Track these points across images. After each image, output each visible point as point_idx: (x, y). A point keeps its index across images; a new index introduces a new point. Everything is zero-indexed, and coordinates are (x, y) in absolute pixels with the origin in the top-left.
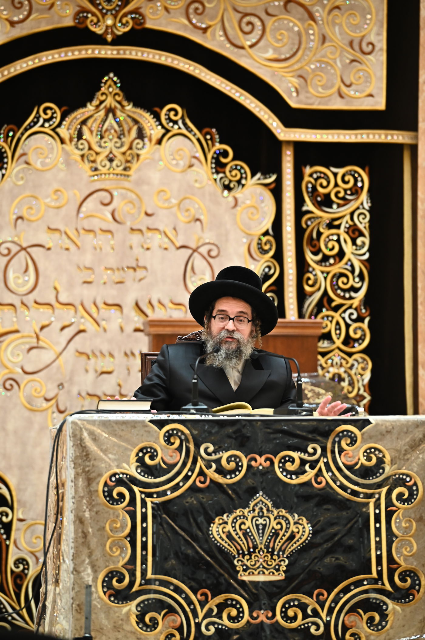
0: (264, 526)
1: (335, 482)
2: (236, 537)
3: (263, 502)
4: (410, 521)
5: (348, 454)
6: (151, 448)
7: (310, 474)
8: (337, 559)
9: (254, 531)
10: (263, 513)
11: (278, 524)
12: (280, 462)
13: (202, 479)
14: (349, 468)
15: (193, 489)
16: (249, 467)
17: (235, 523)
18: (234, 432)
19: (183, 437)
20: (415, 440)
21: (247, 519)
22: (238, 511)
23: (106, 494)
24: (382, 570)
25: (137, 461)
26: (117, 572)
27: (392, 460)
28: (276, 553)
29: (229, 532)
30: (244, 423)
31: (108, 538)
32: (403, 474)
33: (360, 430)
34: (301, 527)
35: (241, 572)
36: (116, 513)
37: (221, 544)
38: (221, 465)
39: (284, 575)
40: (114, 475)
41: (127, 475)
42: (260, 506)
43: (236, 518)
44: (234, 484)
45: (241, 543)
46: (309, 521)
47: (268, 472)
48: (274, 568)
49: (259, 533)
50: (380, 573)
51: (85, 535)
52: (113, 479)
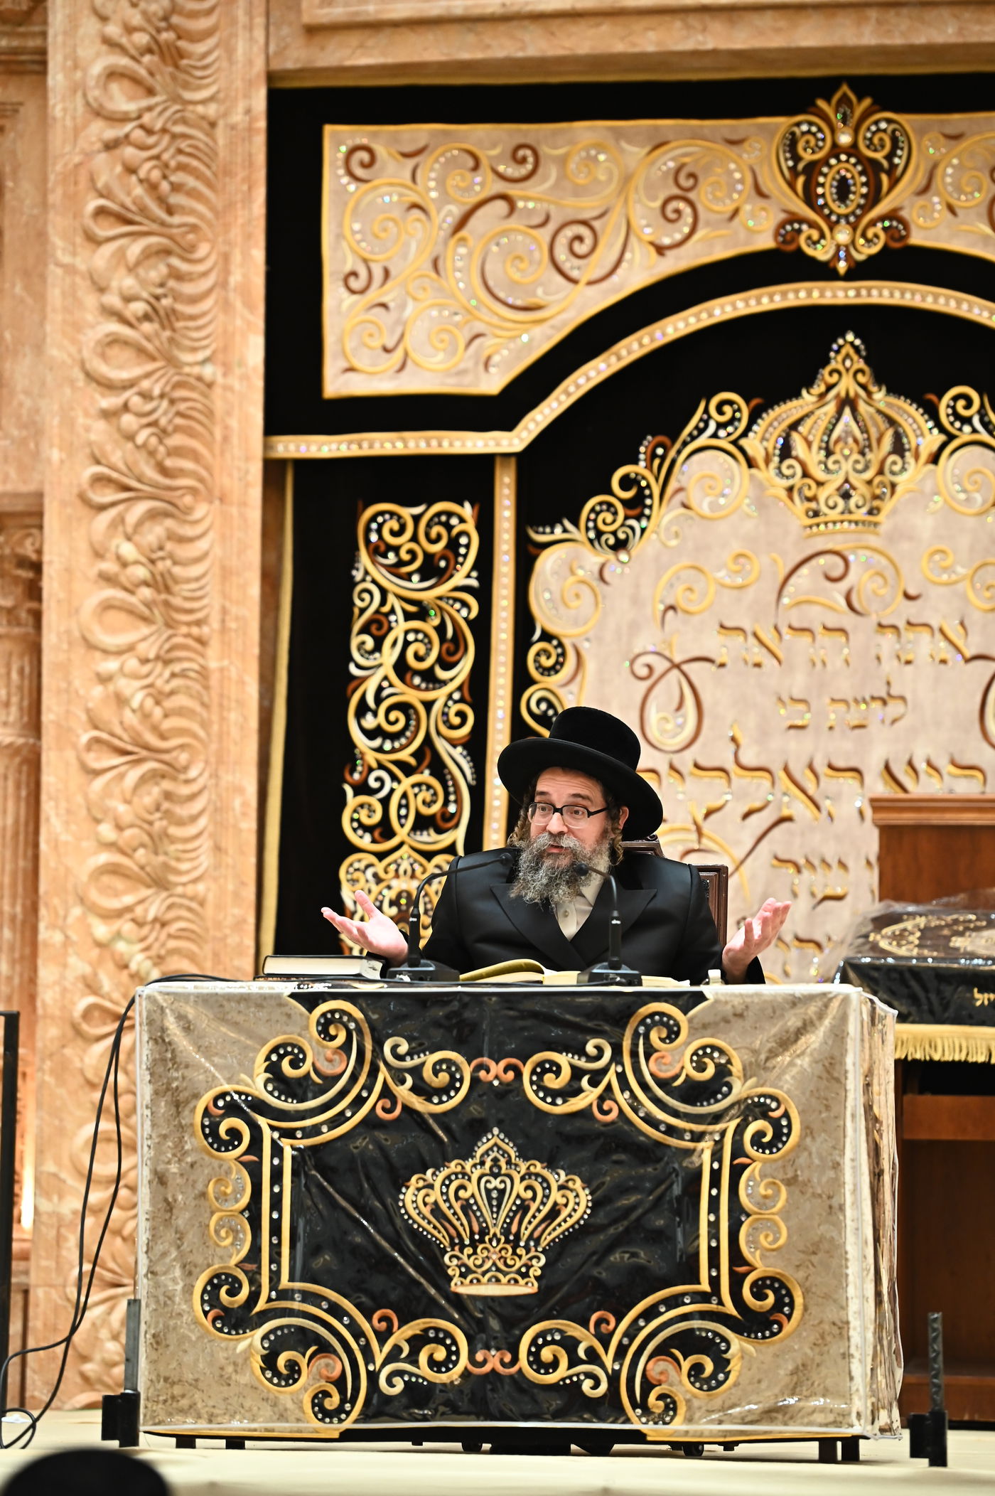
0: (502, 1192)
1: (636, 1111)
2: (449, 1213)
3: (499, 1148)
4: (774, 1183)
5: (663, 1057)
6: (294, 1046)
7: (589, 1096)
8: (634, 1255)
9: (483, 1202)
10: (500, 1168)
11: (527, 1188)
12: (533, 1072)
13: (388, 1105)
14: (664, 1084)
15: (371, 1122)
16: (475, 1081)
17: (448, 1187)
18: (448, 1017)
19: (352, 1026)
20: (787, 1032)
21: (469, 1180)
22: (453, 1164)
23: (207, 1131)
24: (718, 1276)
25: (266, 1071)
26: (228, 1275)
27: (744, 1069)
28: (522, 1244)
29: (436, 1203)
30: (466, 999)
31: (212, 1213)
32: (765, 1096)
33: (685, 1013)
34: (571, 1195)
35: (456, 1280)
36: (225, 1167)
37: (419, 1226)
38: (422, 1078)
39: (536, 1284)
40: (223, 1095)
41: (247, 1095)
42: (492, 1155)
43: (448, 1177)
44: (445, 1114)
45: (457, 1224)
46: (587, 1182)
47: (511, 1091)
48: (519, 1272)
49: (491, 1206)
50: (715, 1282)
51: (170, 1207)
52: (221, 1103)
